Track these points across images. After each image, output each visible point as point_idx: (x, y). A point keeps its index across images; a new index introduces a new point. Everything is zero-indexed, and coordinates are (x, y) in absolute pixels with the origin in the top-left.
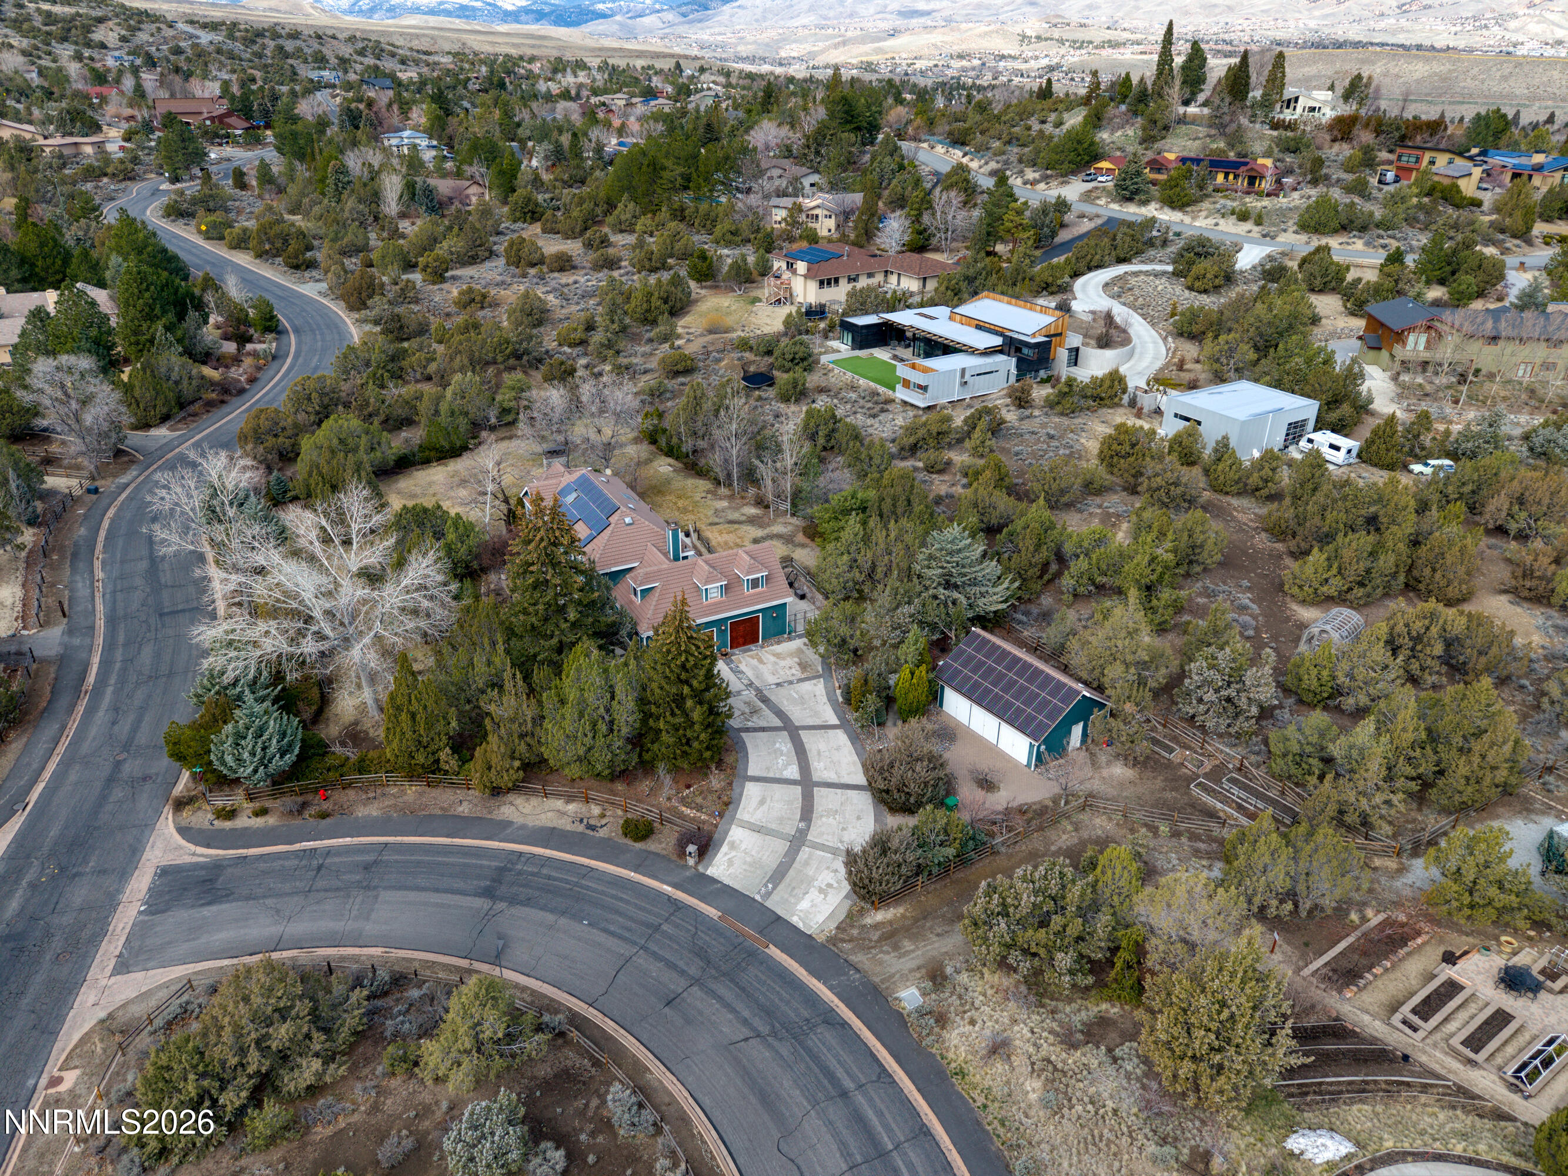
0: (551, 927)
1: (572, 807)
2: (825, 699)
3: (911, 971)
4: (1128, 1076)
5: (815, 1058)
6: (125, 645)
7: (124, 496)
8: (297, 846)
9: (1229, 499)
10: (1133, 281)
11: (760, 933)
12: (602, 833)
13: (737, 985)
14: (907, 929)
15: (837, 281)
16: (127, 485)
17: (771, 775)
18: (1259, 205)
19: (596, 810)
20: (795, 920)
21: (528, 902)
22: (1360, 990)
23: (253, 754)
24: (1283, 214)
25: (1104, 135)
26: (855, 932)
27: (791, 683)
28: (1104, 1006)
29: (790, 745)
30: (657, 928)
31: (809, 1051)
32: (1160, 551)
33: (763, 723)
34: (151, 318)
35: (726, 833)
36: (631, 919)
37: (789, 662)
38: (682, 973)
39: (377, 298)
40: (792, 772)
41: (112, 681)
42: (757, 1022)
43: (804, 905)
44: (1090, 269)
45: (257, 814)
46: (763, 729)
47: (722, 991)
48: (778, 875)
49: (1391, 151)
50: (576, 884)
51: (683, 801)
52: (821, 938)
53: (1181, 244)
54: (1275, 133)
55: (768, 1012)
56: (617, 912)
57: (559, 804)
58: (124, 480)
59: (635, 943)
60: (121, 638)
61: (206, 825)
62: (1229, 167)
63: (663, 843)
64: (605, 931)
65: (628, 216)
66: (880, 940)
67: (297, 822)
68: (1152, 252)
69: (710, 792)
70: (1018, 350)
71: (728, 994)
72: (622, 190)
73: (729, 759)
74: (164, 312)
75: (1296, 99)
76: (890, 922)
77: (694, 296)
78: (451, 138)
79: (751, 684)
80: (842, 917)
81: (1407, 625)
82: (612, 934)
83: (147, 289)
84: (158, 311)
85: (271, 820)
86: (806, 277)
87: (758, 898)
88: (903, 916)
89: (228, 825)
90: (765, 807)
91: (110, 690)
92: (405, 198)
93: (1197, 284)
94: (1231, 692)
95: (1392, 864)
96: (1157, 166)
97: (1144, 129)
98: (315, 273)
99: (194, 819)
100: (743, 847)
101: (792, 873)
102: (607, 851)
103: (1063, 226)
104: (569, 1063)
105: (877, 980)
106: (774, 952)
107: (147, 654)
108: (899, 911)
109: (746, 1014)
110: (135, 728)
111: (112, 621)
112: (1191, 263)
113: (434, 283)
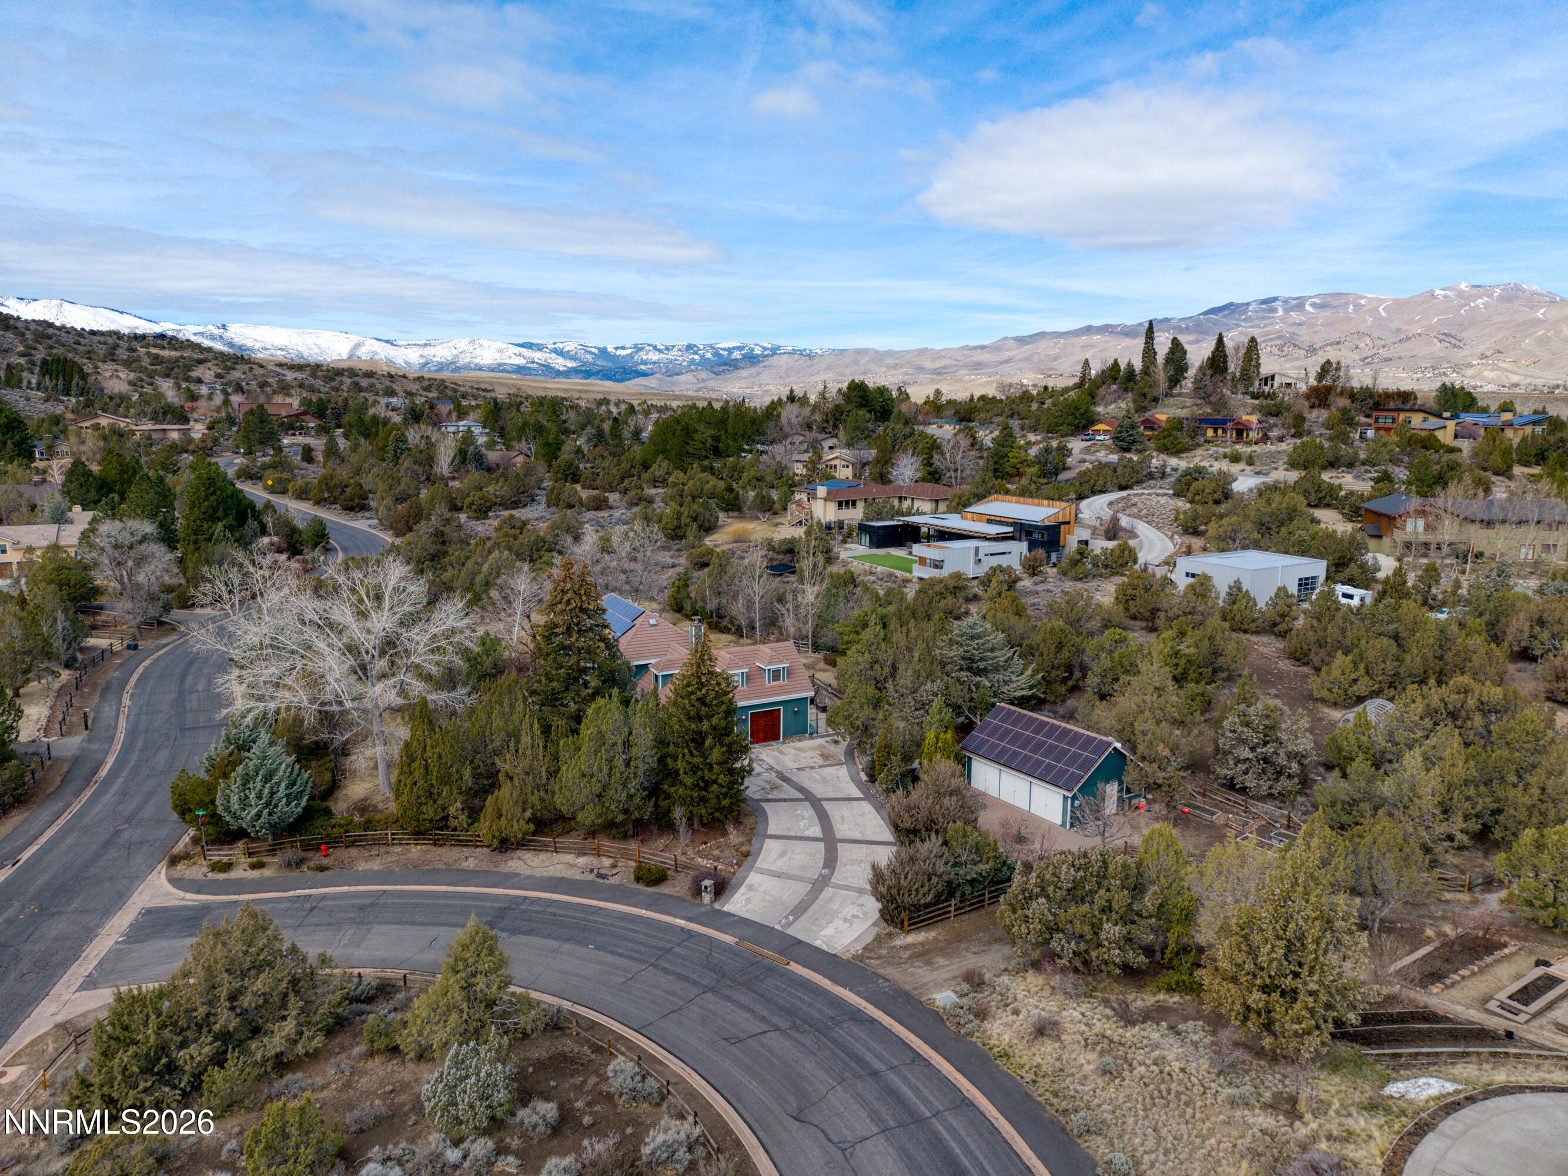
0: (553, 951)
1: (582, 860)
2: (848, 779)
3: (945, 980)
4: (1195, 1044)
5: (843, 1047)
6: (141, 750)
7: (161, 652)
8: (291, 893)
9: (1248, 636)
10: (1135, 499)
11: (780, 953)
12: (612, 881)
13: (755, 992)
14: (941, 951)
15: (854, 503)
16: (166, 645)
17: (792, 834)
18: (1249, 450)
19: (607, 862)
20: (818, 943)
21: (531, 932)
22: (1447, 987)
23: (259, 797)
24: (1273, 457)
25: (1100, 409)
26: (884, 952)
27: (813, 768)
28: (1161, 996)
29: (812, 812)
30: (669, 951)
31: (835, 1042)
32: (1182, 647)
33: (786, 796)
34: (213, 519)
35: (745, 878)
36: (642, 944)
37: (810, 753)
38: (695, 983)
39: (423, 523)
40: (816, 831)
41: (124, 774)
42: (777, 1020)
43: (829, 931)
44: (1094, 493)
45: (253, 867)
46: (784, 800)
47: (736, 995)
48: (800, 910)
49: (1368, 416)
50: (584, 919)
51: (700, 854)
52: (846, 956)
53: (1176, 475)
54: (1257, 402)
55: (789, 1012)
56: (626, 939)
57: (570, 858)
58: (164, 641)
59: (645, 962)
60: (139, 744)
61: (200, 876)
62: (1218, 424)
63: (678, 887)
64: (612, 952)
65: (662, 472)
66: (911, 957)
67: (294, 874)
68: (1152, 482)
69: (728, 846)
70: (1029, 534)
71: (744, 999)
72: (657, 453)
73: (749, 821)
74: (226, 515)
75: (1273, 378)
76: (922, 944)
77: (720, 523)
78: (502, 428)
79: (772, 768)
80: (870, 940)
81: (1442, 700)
82: (620, 955)
83: (213, 494)
84: (220, 513)
85: (267, 872)
86: (825, 499)
87: (778, 927)
88: (935, 939)
89: (222, 876)
90: (786, 858)
91: (121, 780)
92: (457, 461)
93: (1197, 498)
94: (1270, 749)
95: (1465, 897)
96: (1150, 424)
97: (1135, 402)
98: (367, 514)
99: (187, 872)
100: (762, 888)
101: (814, 907)
102: (619, 894)
103: (1065, 469)
104: (567, 1049)
105: (908, 987)
106: (795, 967)
107: (162, 757)
108: (932, 934)
109: (765, 1013)
110: (140, 808)
111: (132, 734)
112: (1188, 485)
113: (477, 519)
